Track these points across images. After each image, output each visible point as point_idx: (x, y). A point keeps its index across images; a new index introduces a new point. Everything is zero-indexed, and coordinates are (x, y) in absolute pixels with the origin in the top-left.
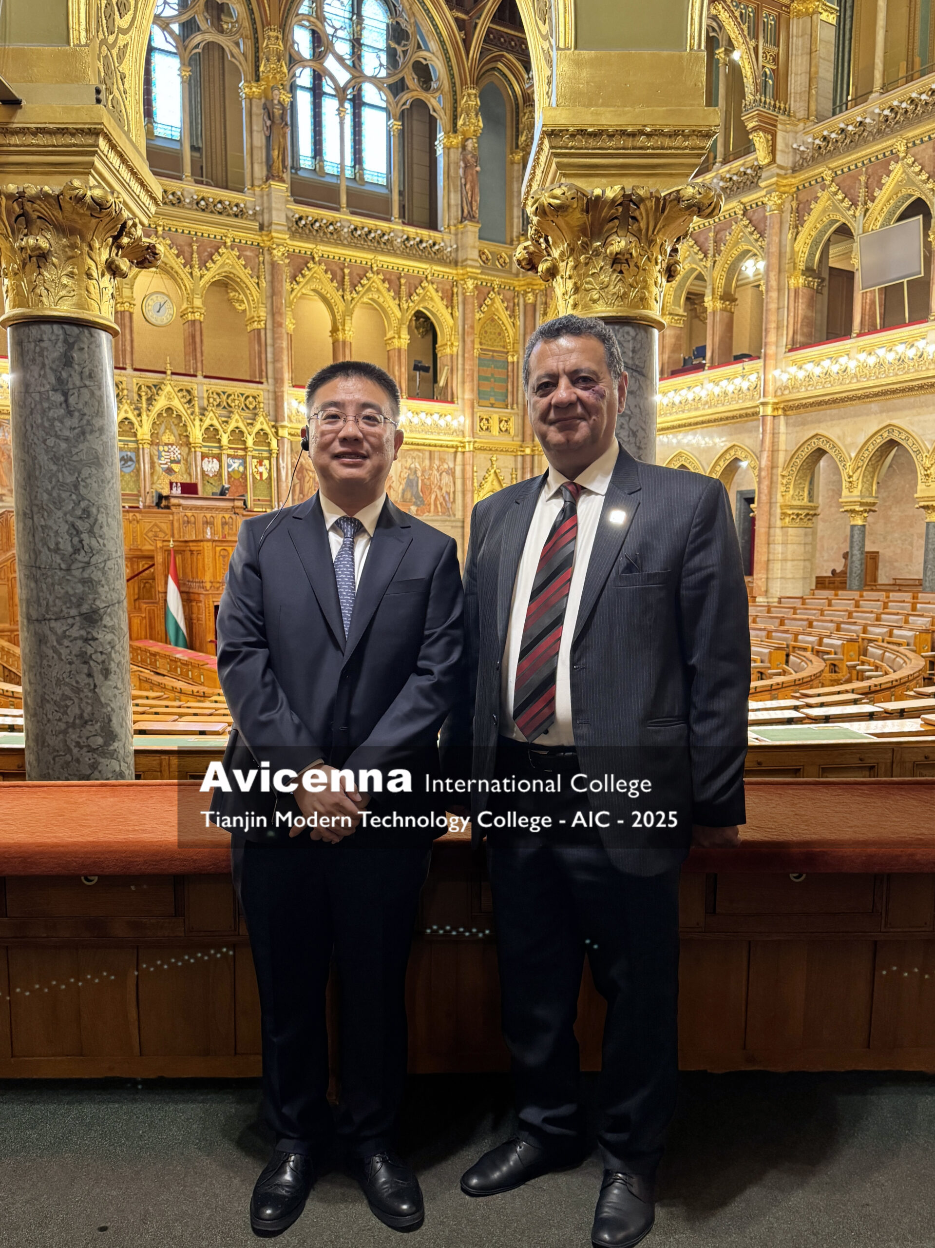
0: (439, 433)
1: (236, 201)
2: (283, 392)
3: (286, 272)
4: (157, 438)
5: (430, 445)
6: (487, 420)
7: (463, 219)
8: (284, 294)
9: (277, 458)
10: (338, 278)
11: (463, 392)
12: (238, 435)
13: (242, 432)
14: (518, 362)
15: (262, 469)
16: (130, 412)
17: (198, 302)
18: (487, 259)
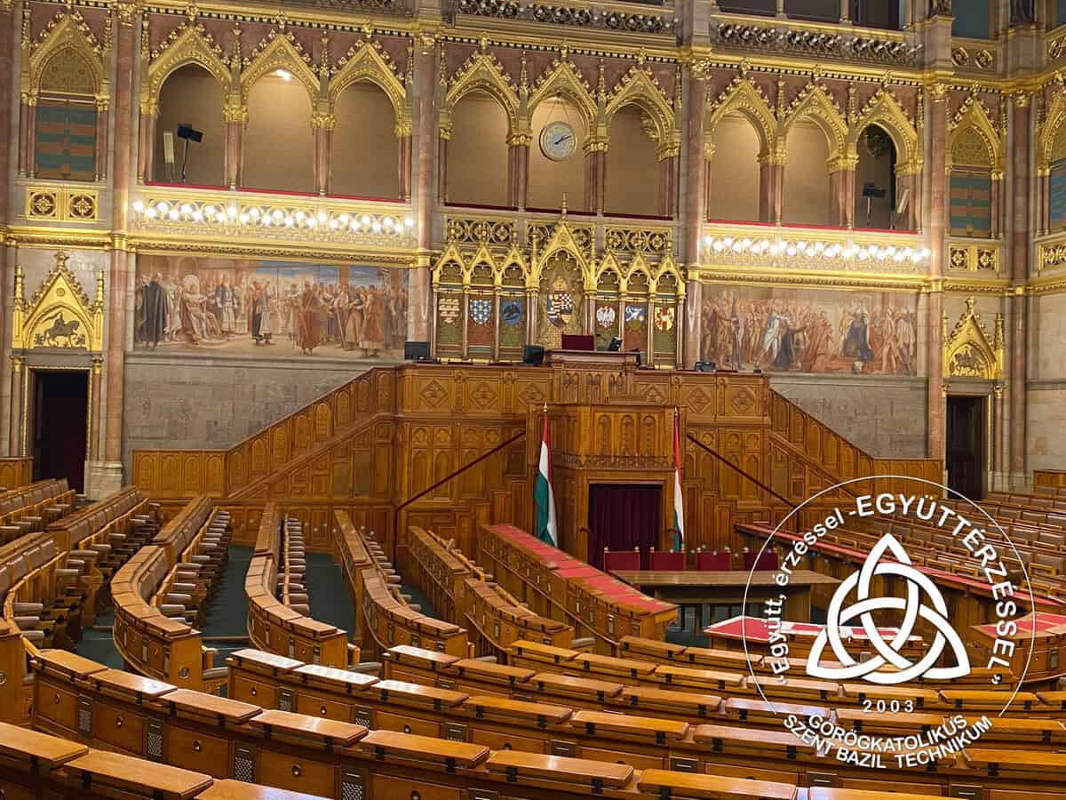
0: (895, 272)
1: (652, 15)
2: (695, 228)
3: (707, 90)
4: (547, 285)
5: (882, 286)
6: (962, 253)
7: (932, 13)
8: (703, 115)
9: (684, 305)
10: (771, 93)
11: (930, 221)
12: (639, 279)
13: (644, 276)
14: (1005, 181)
15: (664, 318)
16: (519, 257)
17: (602, 131)
18: (963, 58)
